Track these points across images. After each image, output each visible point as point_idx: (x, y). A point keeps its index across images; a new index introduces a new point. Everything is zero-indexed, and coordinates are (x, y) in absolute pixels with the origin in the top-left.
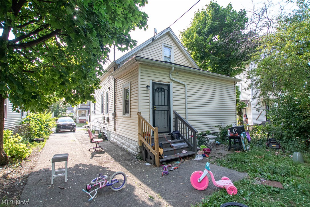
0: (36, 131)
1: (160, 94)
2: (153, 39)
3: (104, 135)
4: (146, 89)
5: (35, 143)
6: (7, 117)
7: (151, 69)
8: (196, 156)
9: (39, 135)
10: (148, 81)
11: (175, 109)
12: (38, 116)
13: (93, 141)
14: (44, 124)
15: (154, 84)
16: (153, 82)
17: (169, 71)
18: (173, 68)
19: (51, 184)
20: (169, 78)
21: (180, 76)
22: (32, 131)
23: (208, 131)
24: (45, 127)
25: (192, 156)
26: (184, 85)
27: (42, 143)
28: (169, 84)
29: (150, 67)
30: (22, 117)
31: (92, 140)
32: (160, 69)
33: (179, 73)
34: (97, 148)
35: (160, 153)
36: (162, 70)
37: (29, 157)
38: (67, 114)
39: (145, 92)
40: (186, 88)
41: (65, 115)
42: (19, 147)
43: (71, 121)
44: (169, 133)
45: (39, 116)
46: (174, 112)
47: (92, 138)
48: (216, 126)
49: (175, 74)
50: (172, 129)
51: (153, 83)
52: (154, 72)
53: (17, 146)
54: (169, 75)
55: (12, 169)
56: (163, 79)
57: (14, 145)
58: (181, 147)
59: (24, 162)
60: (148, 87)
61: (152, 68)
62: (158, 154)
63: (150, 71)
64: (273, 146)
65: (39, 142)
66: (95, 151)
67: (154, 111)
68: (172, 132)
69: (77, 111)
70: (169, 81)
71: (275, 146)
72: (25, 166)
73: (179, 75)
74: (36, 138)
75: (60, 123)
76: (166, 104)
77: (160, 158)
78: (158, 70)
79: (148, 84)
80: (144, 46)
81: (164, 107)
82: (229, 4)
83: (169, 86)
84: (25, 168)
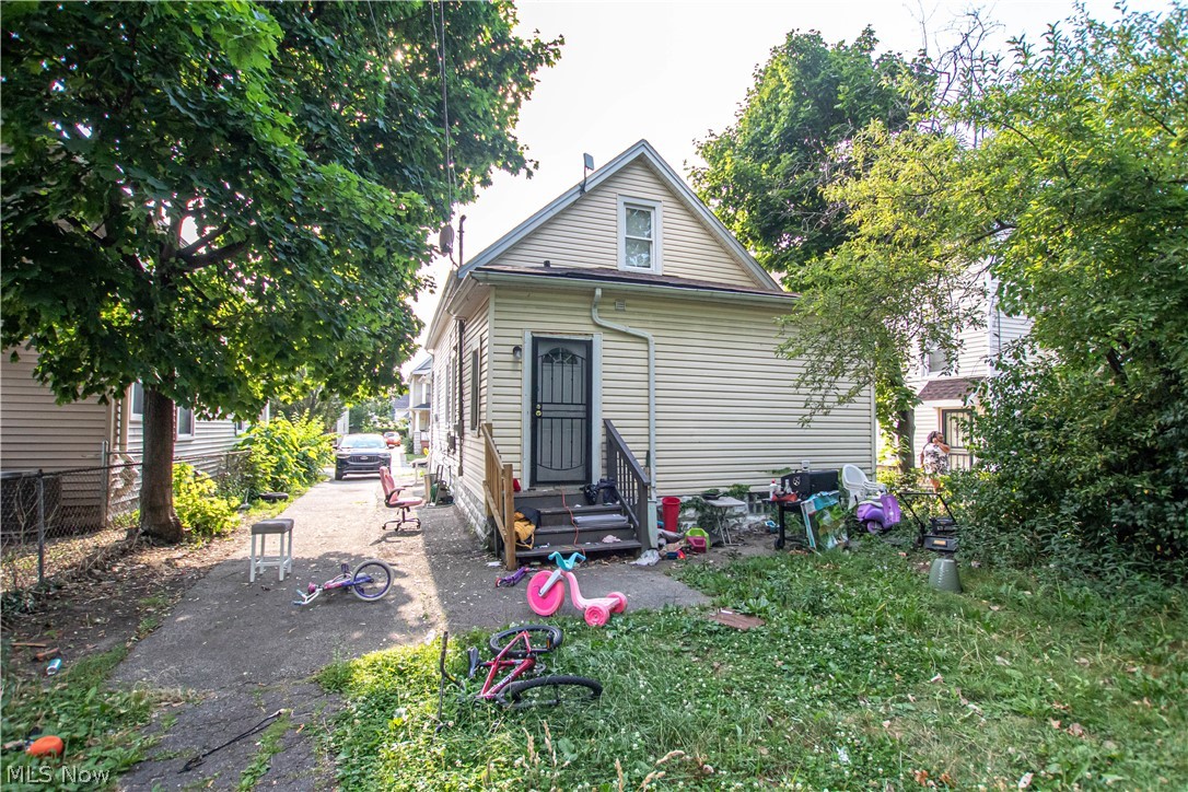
0: (269, 470)
1: (557, 369)
2: (582, 187)
3: (444, 489)
4: (511, 357)
5: (263, 503)
6: (196, 431)
7: (528, 298)
8: (643, 556)
9: (276, 484)
10: (519, 333)
11: (608, 415)
12: (278, 428)
13: (392, 503)
14: (296, 453)
15: (536, 342)
16: (536, 335)
17: (587, 299)
18: (598, 292)
19: (248, 581)
20: (590, 322)
21: (633, 313)
22: (258, 472)
23: (739, 486)
24: (297, 462)
25: (633, 553)
26: (645, 340)
27: (280, 505)
28: (589, 338)
29: (526, 294)
30: (239, 432)
31: (388, 497)
32: (558, 297)
33: (628, 301)
34: (404, 521)
35: (517, 534)
36: (567, 297)
37: (233, 532)
38: (390, 423)
39: (509, 366)
40: (652, 348)
41: (385, 426)
42: (208, 505)
43: (378, 445)
44: (582, 486)
45: (279, 431)
46: (607, 423)
47: (389, 493)
48: (774, 472)
49: (613, 308)
50: (598, 474)
51: (533, 338)
52: (538, 307)
53: (204, 502)
54: (591, 310)
55: (185, 552)
56: (566, 324)
57: (198, 502)
58: (603, 525)
59: (216, 540)
60: (517, 349)
61: (532, 295)
62: (511, 536)
63: (525, 306)
64: (936, 542)
65: (274, 502)
66: (396, 530)
67: (535, 420)
68: (595, 482)
69: (414, 414)
70: (590, 329)
71: (943, 543)
72: (216, 550)
73: (627, 309)
74: (268, 489)
75: (345, 452)
76: (577, 400)
77: (519, 548)
78: (552, 300)
79: (518, 342)
80: (551, 214)
81: (573, 408)
82: (864, 32)
83: (588, 345)
84: (216, 552)
